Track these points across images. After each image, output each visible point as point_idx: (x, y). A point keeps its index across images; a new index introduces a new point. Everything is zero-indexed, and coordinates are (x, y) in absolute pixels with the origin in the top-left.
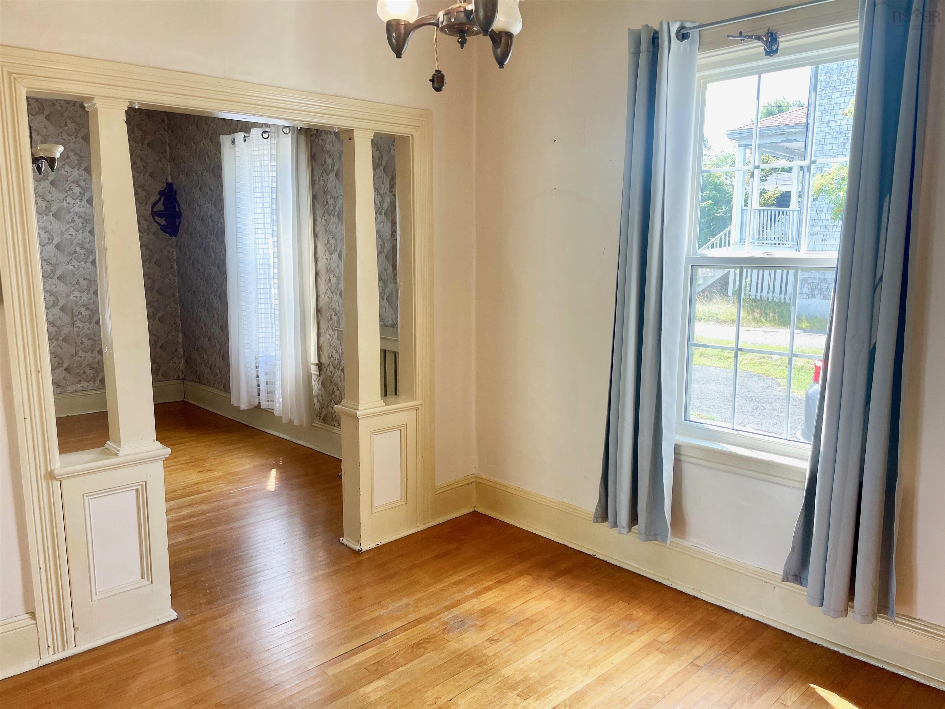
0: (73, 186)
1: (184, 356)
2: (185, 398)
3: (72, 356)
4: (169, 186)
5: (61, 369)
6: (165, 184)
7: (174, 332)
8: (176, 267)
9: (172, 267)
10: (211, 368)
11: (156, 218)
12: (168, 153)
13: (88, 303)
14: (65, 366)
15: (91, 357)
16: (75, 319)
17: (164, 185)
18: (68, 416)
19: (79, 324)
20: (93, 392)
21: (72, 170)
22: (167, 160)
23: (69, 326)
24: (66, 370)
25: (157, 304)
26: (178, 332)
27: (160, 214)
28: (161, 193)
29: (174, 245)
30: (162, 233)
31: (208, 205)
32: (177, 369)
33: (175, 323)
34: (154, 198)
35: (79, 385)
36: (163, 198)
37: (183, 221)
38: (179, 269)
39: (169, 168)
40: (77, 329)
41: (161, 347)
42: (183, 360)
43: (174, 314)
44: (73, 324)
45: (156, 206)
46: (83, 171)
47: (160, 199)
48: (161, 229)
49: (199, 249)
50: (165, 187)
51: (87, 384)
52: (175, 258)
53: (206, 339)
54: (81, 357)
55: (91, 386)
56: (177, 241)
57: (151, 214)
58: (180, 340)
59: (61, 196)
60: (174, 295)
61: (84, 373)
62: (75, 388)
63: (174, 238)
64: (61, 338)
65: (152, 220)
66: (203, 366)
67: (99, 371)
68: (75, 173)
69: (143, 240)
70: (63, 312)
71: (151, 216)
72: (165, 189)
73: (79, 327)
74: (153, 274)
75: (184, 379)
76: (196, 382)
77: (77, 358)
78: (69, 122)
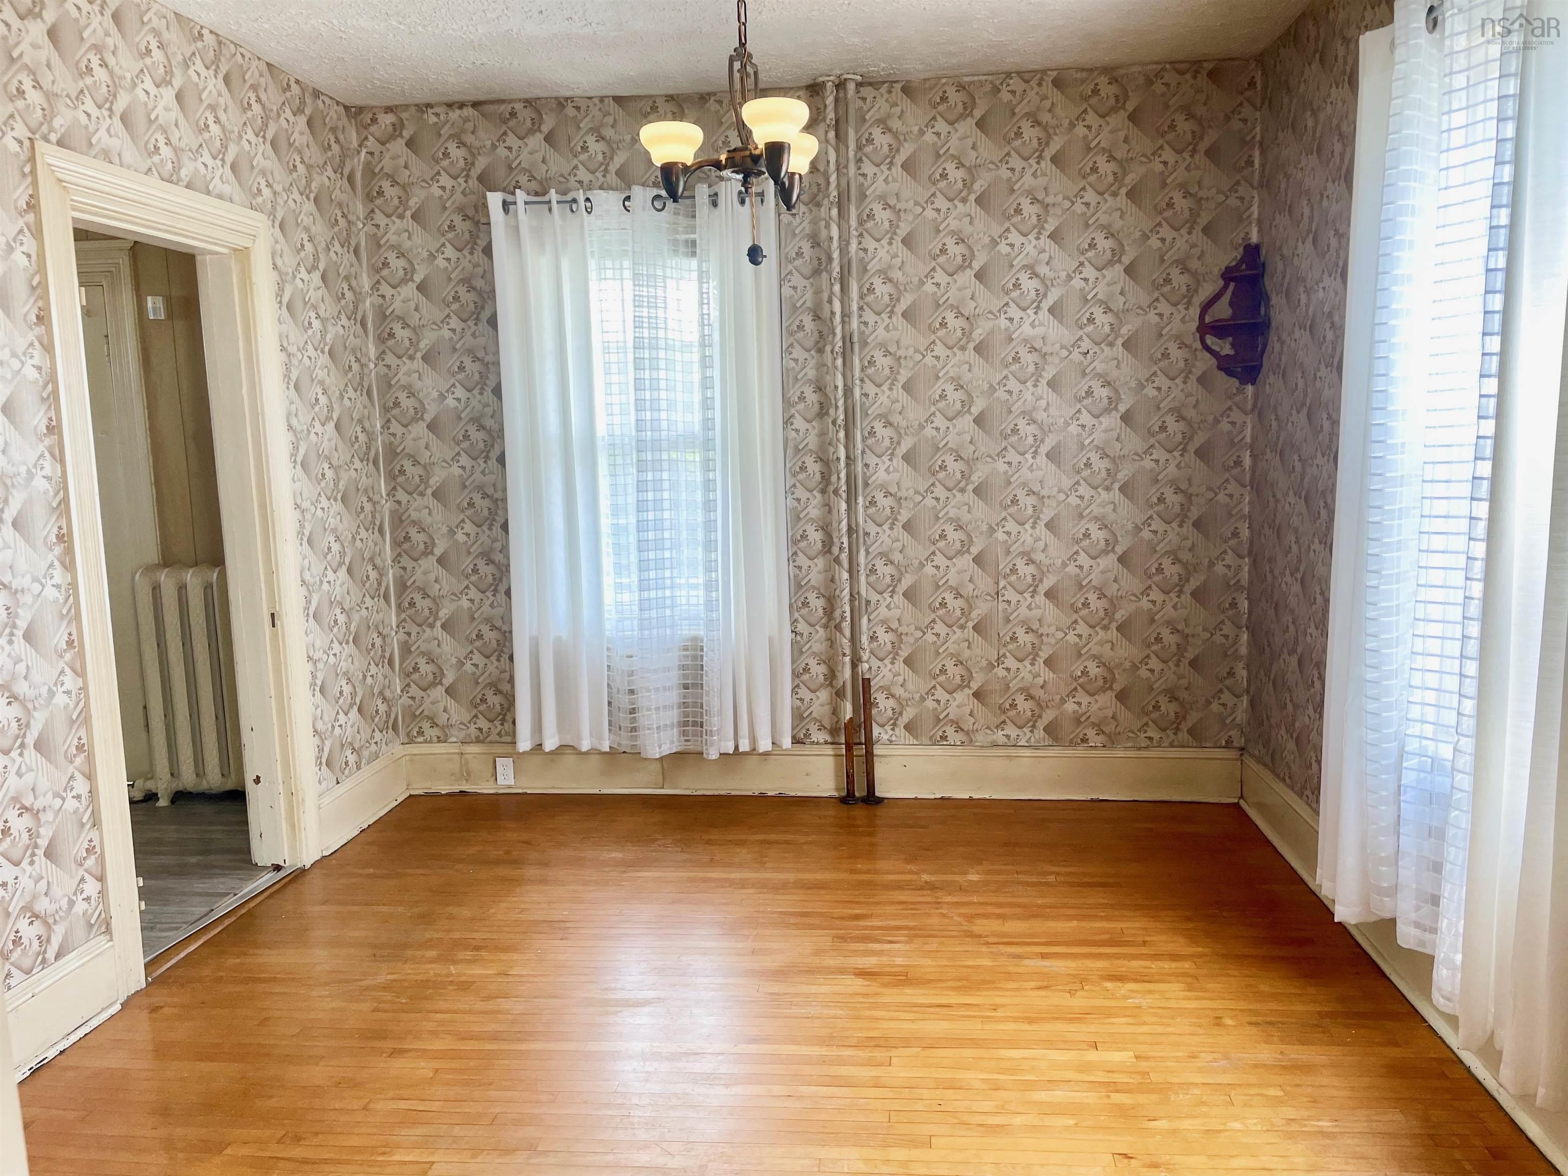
0: (1024, 277)
1: (1248, 692)
2: (1242, 797)
3: (991, 666)
4: (1252, 252)
5: (967, 691)
6: (1241, 250)
7: (1228, 628)
8: (1247, 461)
9: (1238, 463)
10: (1298, 741)
11: (1209, 340)
12: (1257, 165)
13: (1033, 550)
14: (975, 686)
15: (1030, 672)
16: (1002, 583)
17: (1238, 254)
18: (971, 799)
19: (1010, 595)
20: (1027, 752)
21: (1022, 239)
22: (1252, 186)
23: (989, 598)
24: (976, 695)
25: (1190, 555)
26: (1240, 628)
27: (1219, 329)
28: (1228, 275)
29: (1249, 406)
30: (1222, 375)
31: (1327, 281)
32: (1228, 721)
33: (1234, 605)
34: (1207, 290)
35: (1000, 733)
36: (1232, 285)
37: (1273, 338)
38: (1253, 469)
39: (1255, 209)
40: (1005, 605)
41: (1193, 663)
42: (1245, 699)
43: (1232, 583)
44: (998, 593)
45: (1210, 311)
46: (1048, 240)
47: (1225, 287)
48: (1220, 368)
49: (1298, 412)
50: (1239, 257)
51: (1018, 732)
52: (1248, 440)
53: (1294, 660)
54: (1008, 670)
55: (1025, 737)
56: (1256, 396)
57: (1199, 329)
58: (1244, 651)
59: (996, 305)
60: (1235, 534)
61: (1013, 706)
62: (990, 738)
63: (1250, 389)
64: (970, 624)
65: (1198, 345)
66: (1283, 732)
67: (1044, 704)
68: (1030, 246)
69: (1172, 396)
70: (979, 565)
71: (1198, 335)
72: (1242, 261)
73: (1009, 602)
74: (1189, 480)
75: (1242, 749)
76: (1265, 765)
77: (1000, 672)
78: (1026, 125)
